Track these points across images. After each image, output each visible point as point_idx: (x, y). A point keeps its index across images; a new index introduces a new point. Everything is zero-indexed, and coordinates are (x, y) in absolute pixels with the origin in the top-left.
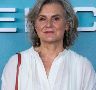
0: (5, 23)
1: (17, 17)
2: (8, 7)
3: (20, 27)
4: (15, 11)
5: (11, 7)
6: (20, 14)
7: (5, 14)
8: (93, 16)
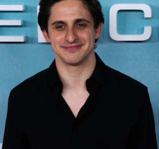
0: (6, 28)
1: (26, 20)
2: (11, 4)
3: (29, 35)
4: (22, 10)
5: (16, 4)
6: (29, 14)
7: (6, 14)
8: (143, 18)
